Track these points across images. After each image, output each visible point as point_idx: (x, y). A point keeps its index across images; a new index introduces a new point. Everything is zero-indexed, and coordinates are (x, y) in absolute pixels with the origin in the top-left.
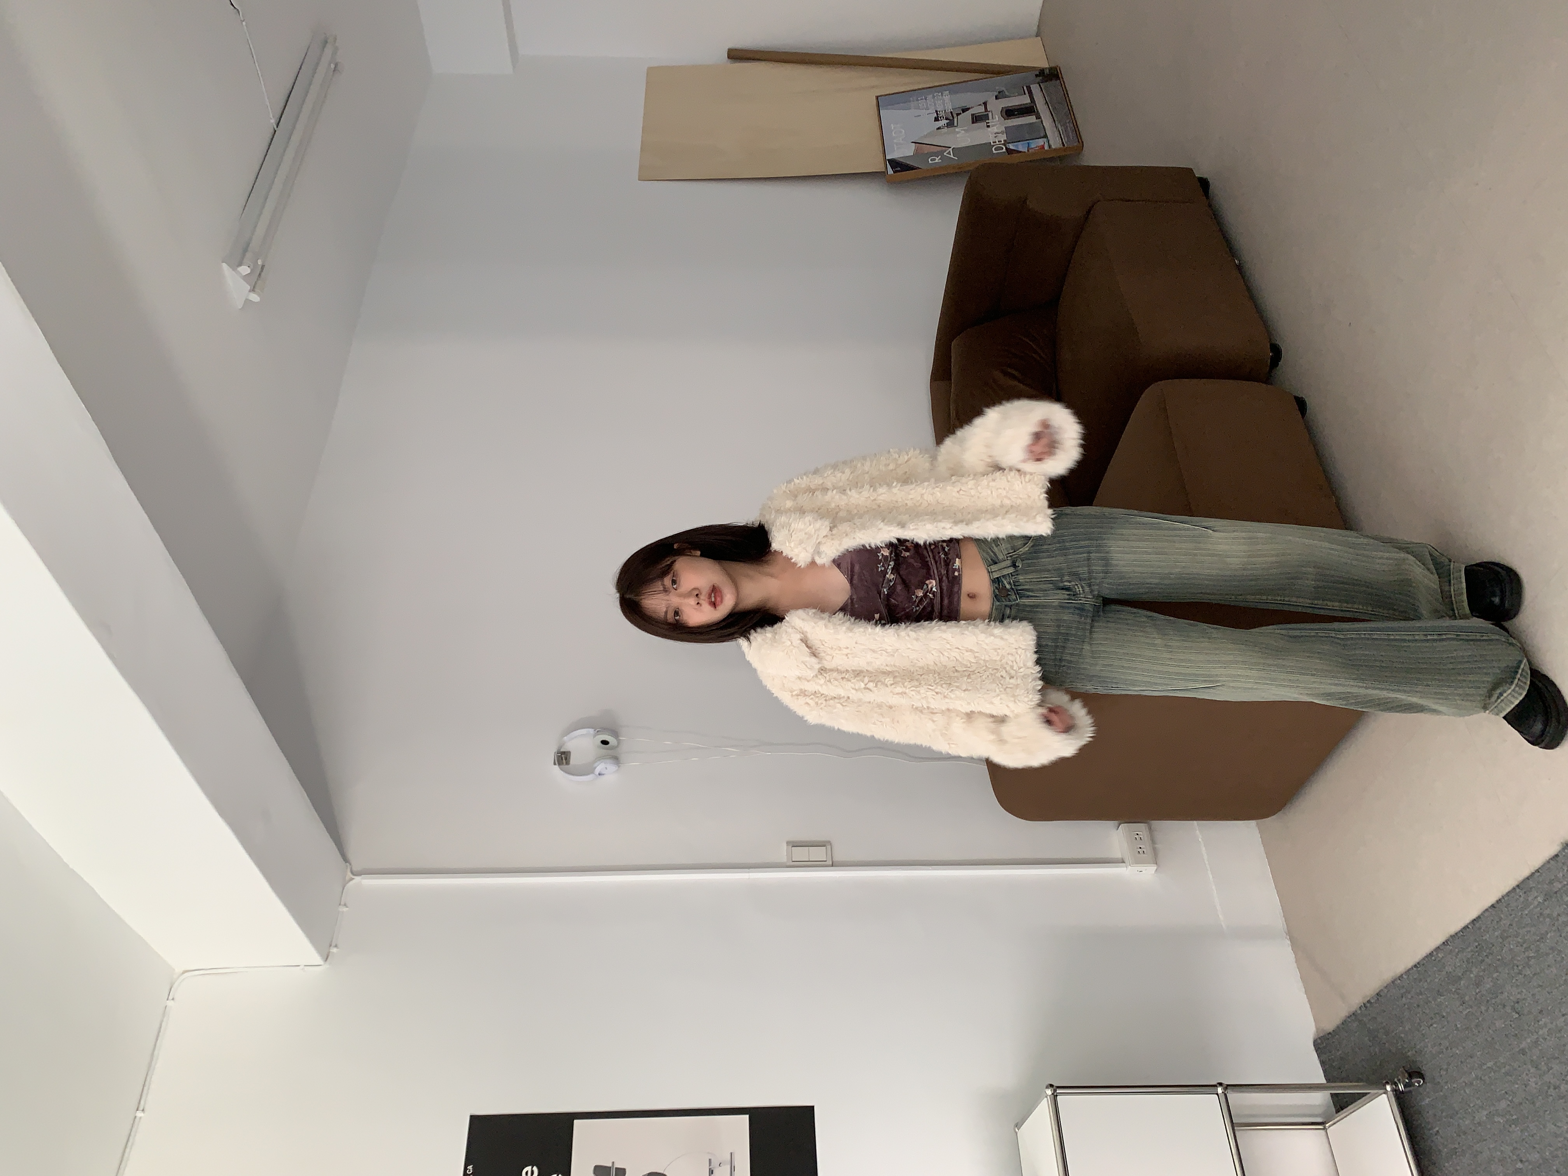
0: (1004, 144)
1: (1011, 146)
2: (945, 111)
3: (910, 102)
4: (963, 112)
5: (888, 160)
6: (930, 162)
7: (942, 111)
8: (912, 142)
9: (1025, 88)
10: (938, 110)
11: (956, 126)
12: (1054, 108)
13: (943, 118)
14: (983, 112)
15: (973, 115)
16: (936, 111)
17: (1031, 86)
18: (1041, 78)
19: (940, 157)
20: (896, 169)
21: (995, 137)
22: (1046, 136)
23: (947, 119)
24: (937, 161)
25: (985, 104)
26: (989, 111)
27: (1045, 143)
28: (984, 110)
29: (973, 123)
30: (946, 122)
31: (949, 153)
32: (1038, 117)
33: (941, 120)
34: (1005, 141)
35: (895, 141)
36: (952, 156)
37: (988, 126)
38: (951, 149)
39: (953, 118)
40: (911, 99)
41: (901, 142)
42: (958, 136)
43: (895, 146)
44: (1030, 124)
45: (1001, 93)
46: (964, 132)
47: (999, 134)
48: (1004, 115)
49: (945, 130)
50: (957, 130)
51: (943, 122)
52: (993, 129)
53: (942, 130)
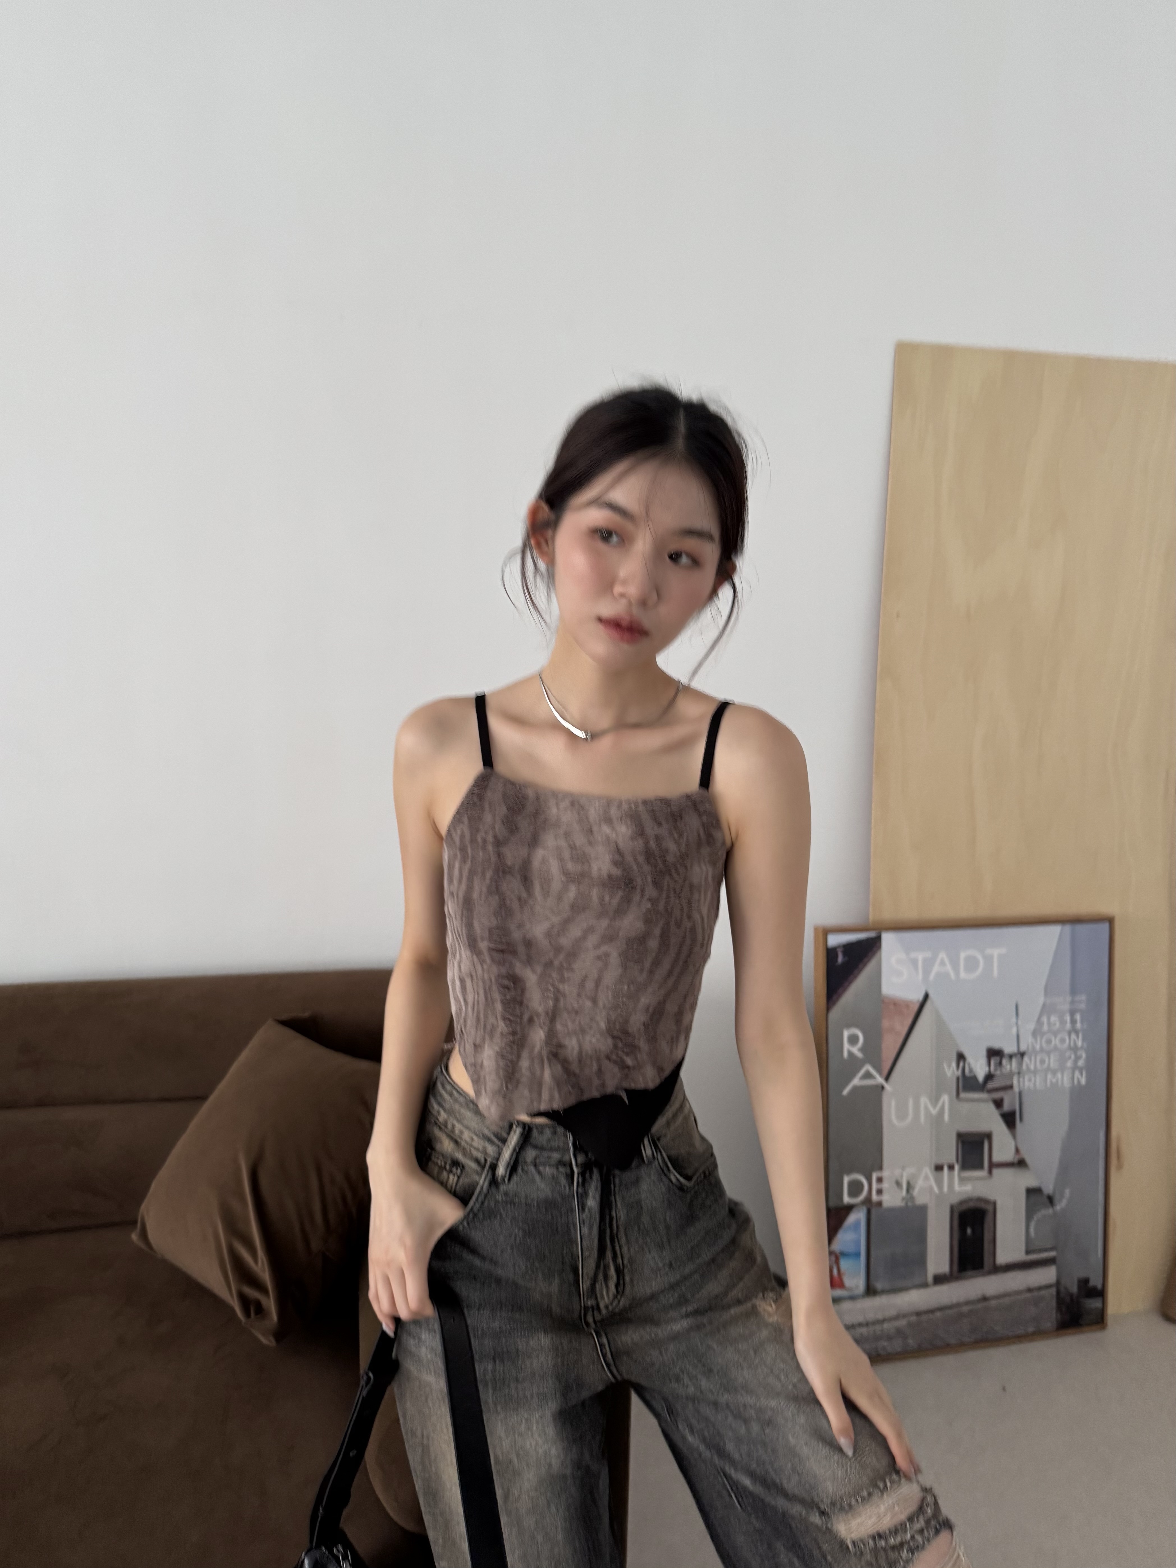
0: (868, 1201)
1: (857, 1217)
2: (1020, 1073)
3: (1073, 995)
4: (1002, 1115)
5: (879, 938)
6: (846, 1033)
7: (1019, 1066)
8: (926, 997)
9: (1052, 1254)
10: (1026, 1058)
11: (958, 1094)
12: (962, 1316)
13: (996, 1069)
14: (990, 1158)
15: (989, 1136)
16: (1022, 1055)
17: (1054, 1267)
18: (1074, 1289)
19: (860, 1055)
20: (841, 955)
21: (898, 1184)
22: (870, 1291)
23: (989, 1077)
24: (846, 1046)
25: (1021, 1163)
26: (990, 1172)
27: (848, 1290)
28: (995, 1160)
29: (960, 1135)
30: (981, 1074)
31: (868, 1075)
32: (939, 1280)
33: (989, 1064)
34: (880, 1204)
35: (942, 955)
36: (855, 1082)
37: (939, 1168)
38: (880, 1080)
39: (990, 1091)
40: (1084, 998)
41: (936, 968)
42: (924, 1100)
43: (928, 955)
44: (921, 1261)
45: (1046, 1200)
46: (934, 1111)
47: (908, 1191)
48: (972, 1205)
49: (951, 1071)
50: (945, 1098)
51: (979, 1068)
52: (926, 1178)
53: (954, 1065)
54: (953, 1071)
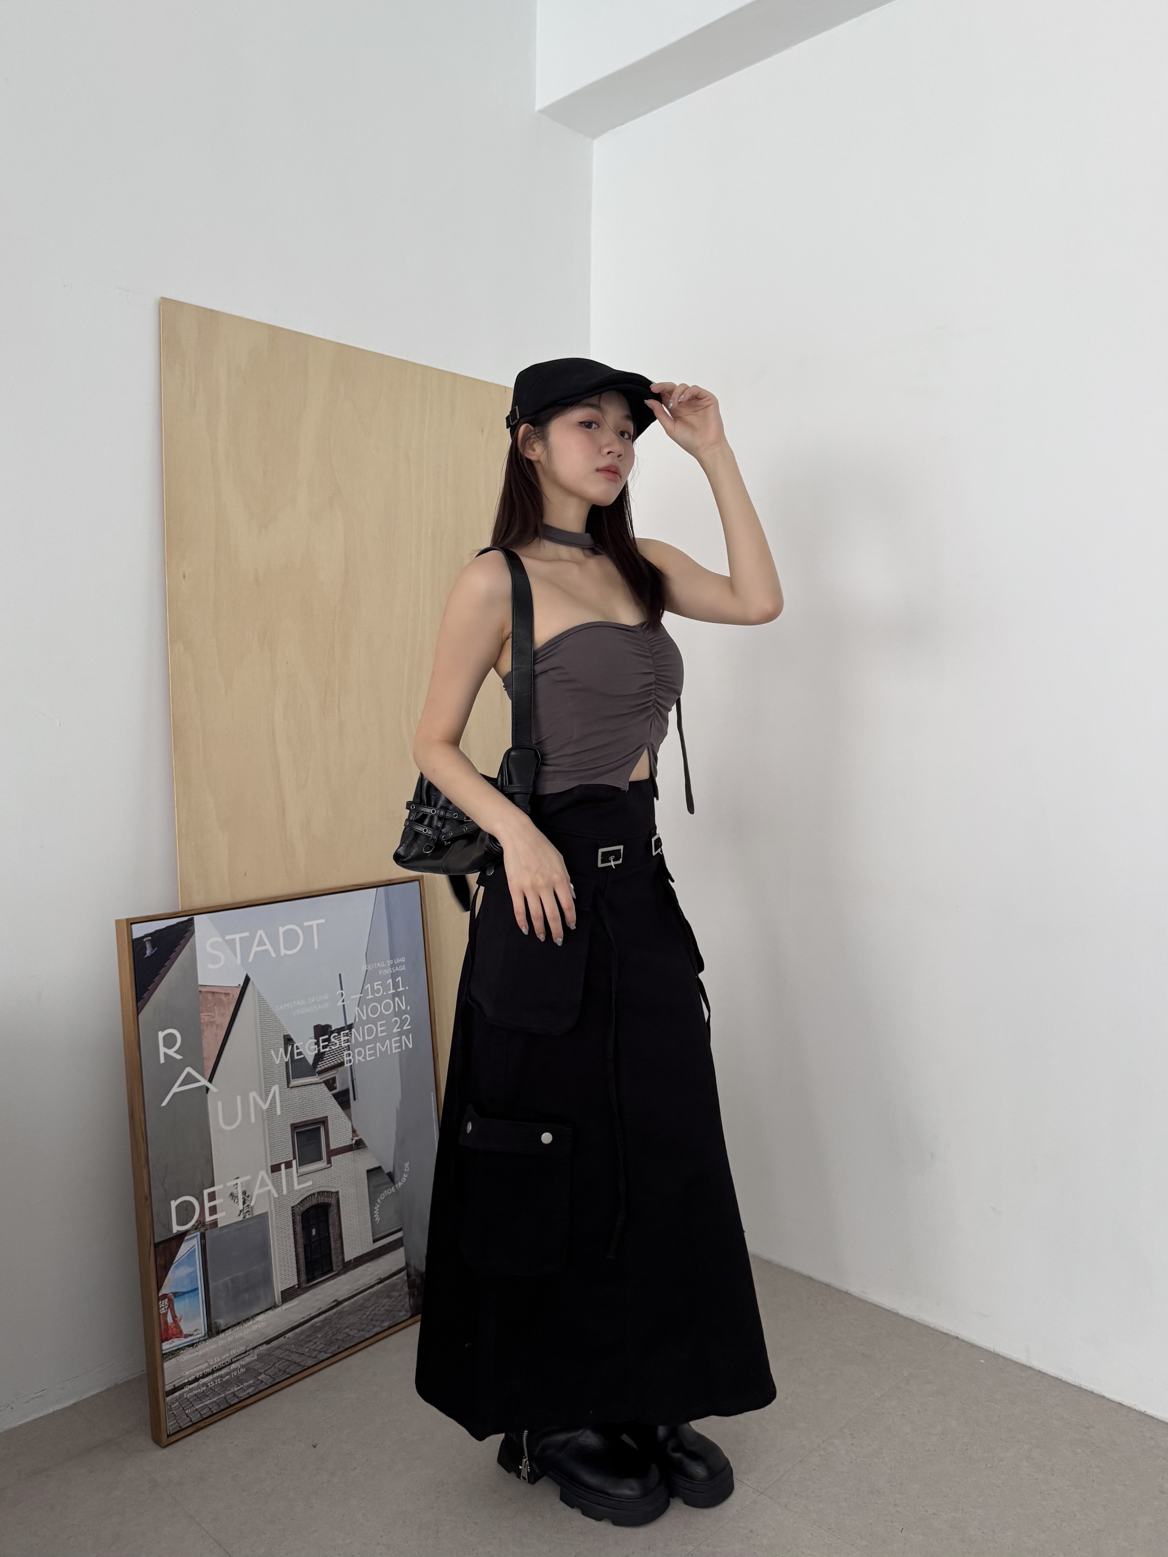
0: (201, 1223)
1: (191, 1245)
2: (348, 1048)
3: (392, 957)
4: (336, 1096)
5: (191, 922)
6: (161, 1035)
7: (348, 1041)
8: (247, 980)
9: (399, 1235)
10: (353, 1030)
11: (288, 1082)
12: (316, 1329)
13: (324, 1047)
14: (328, 1145)
15: (324, 1121)
16: (350, 1027)
17: (402, 1249)
19: (179, 1057)
20: (148, 945)
21: (232, 1196)
22: (213, 1331)
23: (319, 1057)
24: (162, 1050)
25: (359, 1145)
26: (329, 1162)
27: (186, 1336)
28: (332, 1147)
29: (294, 1127)
30: (310, 1056)
31: (190, 1079)
32: (288, 1295)
33: (317, 1044)
34: (214, 1224)
35: (261, 932)
36: (175, 1089)
37: (275, 1168)
38: (204, 1082)
39: (320, 1073)
40: (403, 960)
41: (255, 949)
42: (253, 1095)
43: (247, 934)
44: (267, 1279)
45: (388, 1179)
46: (265, 1107)
47: (244, 1203)
48: (314, 1202)
49: (279, 1058)
50: (275, 1088)
51: (308, 1049)
52: (263, 1184)
53: (282, 1050)
54: (282, 1057)
